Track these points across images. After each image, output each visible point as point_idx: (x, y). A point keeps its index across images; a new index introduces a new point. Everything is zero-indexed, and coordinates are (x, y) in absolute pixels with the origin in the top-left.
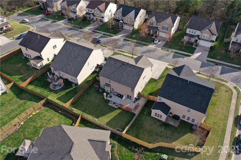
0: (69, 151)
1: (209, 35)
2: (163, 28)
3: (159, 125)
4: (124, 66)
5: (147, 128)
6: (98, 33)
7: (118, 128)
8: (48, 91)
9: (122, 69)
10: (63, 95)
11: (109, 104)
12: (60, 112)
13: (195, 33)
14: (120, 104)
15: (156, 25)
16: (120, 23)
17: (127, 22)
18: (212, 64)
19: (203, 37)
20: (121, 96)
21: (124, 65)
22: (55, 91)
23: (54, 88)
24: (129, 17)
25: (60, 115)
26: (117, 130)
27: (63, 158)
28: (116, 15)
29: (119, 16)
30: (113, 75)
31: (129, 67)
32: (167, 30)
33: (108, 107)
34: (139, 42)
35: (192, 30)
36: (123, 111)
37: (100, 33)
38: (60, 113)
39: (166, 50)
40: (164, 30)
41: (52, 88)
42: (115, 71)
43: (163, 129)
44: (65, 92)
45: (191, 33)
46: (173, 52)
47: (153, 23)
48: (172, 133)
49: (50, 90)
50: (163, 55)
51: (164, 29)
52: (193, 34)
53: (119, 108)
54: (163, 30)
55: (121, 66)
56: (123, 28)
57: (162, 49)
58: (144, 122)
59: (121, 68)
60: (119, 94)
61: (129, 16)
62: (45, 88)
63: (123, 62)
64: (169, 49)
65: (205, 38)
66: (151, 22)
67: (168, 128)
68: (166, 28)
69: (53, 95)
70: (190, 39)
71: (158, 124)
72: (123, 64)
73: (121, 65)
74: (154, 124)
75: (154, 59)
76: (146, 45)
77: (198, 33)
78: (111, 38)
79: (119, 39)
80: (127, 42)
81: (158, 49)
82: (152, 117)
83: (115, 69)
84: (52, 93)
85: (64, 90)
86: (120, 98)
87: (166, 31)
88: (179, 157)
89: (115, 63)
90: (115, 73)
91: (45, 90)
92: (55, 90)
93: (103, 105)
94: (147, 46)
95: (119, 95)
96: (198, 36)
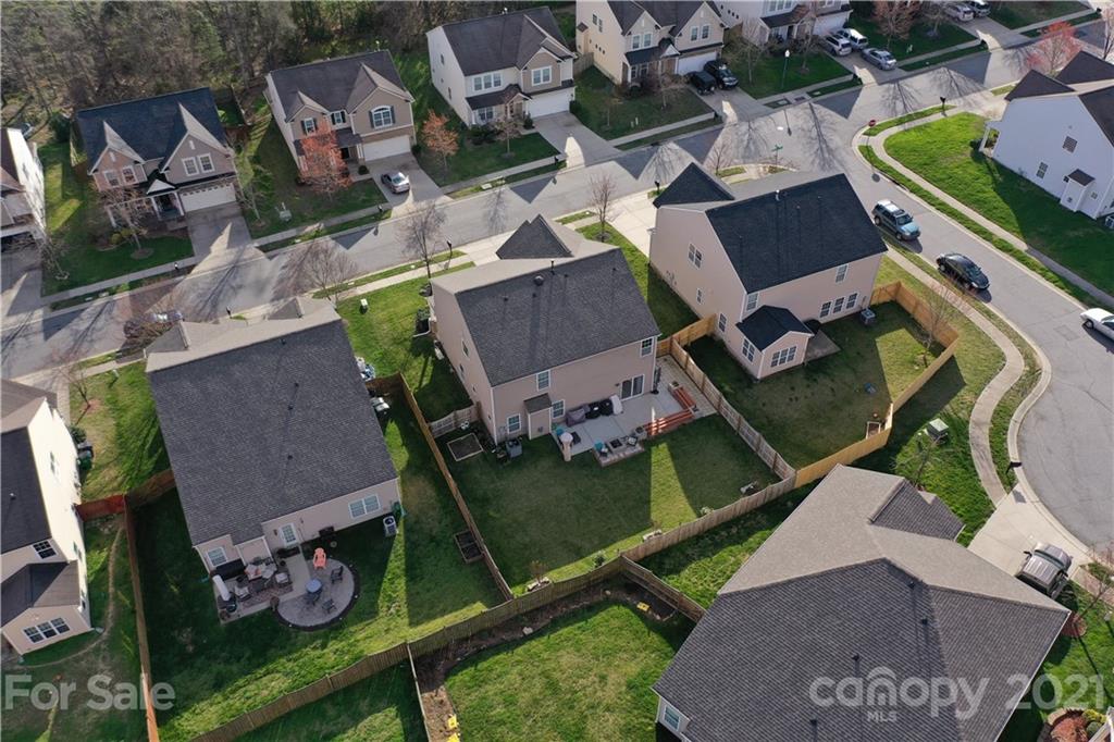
0: (912, 586)
1: (550, 67)
2: (372, 121)
3: (806, 382)
4: (546, 287)
5: (796, 416)
6: (96, 295)
7: (746, 487)
8: (319, 642)
9: (549, 301)
10: (407, 591)
11: (604, 461)
12: (528, 631)
13: (497, 83)
14: (639, 430)
15: (334, 123)
16: (152, 198)
17: (189, 176)
18: (644, 149)
19: (535, 82)
20: (604, 408)
21: (545, 283)
22: (350, 616)
23: (329, 607)
24: (193, 147)
25: (546, 637)
26: (750, 492)
27: (925, 622)
28: (105, 172)
29: (130, 167)
30: (545, 345)
31: (566, 276)
32: (394, 122)
33: (618, 471)
34: (336, 221)
35: (482, 76)
36: (673, 440)
37: (104, 291)
38: (538, 634)
39: (469, 189)
40: (379, 130)
41: (317, 618)
42: (535, 326)
43: (824, 380)
44: (399, 577)
45: (484, 91)
46: (500, 182)
47: (315, 121)
48: (854, 371)
49: (322, 631)
50: (487, 209)
51: (379, 123)
52: (493, 89)
53: (650, 443)
54: (377, 128)
55: (534, 296)
56: (182, 214)
57: (453, 195)
58: (765, 409)
59: (544, 303)
60: (592, 405)
61: (191, 142)
62: (283, 648)
63: (526, 275)
64: (474, 182)
65: (542, 82)
66: (306, 120)
67: (829, 368)
68: (386, 114)
69: (369, 631)
70: (490, 115)
71: (799, 379)
72: (539, 284)
73: (532, 290)
74: (793, 389)
75: (480, 239)
76: (380, 216)
77: (507, 77)
78: (189, 277)
79: (237, 261)
80: (290, 248)
81: (437, 203)
82: (765, 380)
83: (528, 319)
84: (352, 629)
85: (383, 576)
86: (602, 420)
87: (388, 127)
88: (948, 402)
89: (501, 302)
90: (542, 331)
91: (300, 657)
92: (340, 610)
93: (596, 480)
94: (386, 215)
95: (596, 409)
96: (515, 88)
